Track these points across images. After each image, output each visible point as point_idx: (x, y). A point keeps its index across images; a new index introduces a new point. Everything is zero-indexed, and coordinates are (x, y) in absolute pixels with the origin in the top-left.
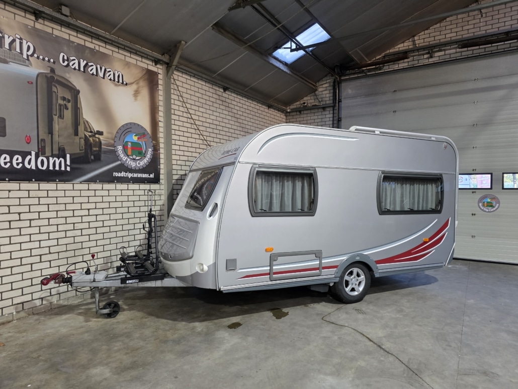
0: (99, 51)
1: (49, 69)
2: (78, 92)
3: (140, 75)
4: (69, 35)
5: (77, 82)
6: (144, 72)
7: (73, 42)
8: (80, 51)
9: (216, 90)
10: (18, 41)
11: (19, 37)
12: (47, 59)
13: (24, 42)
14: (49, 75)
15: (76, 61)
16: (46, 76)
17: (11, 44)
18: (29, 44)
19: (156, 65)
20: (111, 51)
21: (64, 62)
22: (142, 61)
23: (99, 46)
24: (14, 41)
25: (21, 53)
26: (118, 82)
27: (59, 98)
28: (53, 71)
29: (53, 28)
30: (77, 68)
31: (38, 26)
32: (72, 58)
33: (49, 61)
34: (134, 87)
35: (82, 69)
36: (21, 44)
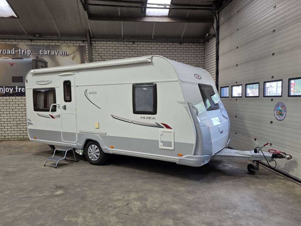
0: (55, 45)
1: (36, 57)
2: (47, 63)
3: (75, 49)
4: (43, 43)
5: (47, 59)
6: (78, 47)
7: (45, 45)
8: (47, 47)
9: (126, 44)
10: (26, 51)
11: (26, 49)
12: (35, 54)
13: (28, 50)
14: (36, 59)
15: (46, 52)
16: (35, 60)
17: (24, 52)
18: (30, 50)
19: (84, 42)
20: (61, 44)
21: (41, 53)
22: (76, 43)
23: (55, 43)
24: (25, 51)
25: (27, 54)
26: (64, 55)
27: (40, 67)
28: (37, 57)
29: (37, 42)
30: (46, 54)
31: (32, 43)
32: (44, 51)
33: (36, 54)
34: (72, 55)
35: (48, 54)
36: (27, 51)
